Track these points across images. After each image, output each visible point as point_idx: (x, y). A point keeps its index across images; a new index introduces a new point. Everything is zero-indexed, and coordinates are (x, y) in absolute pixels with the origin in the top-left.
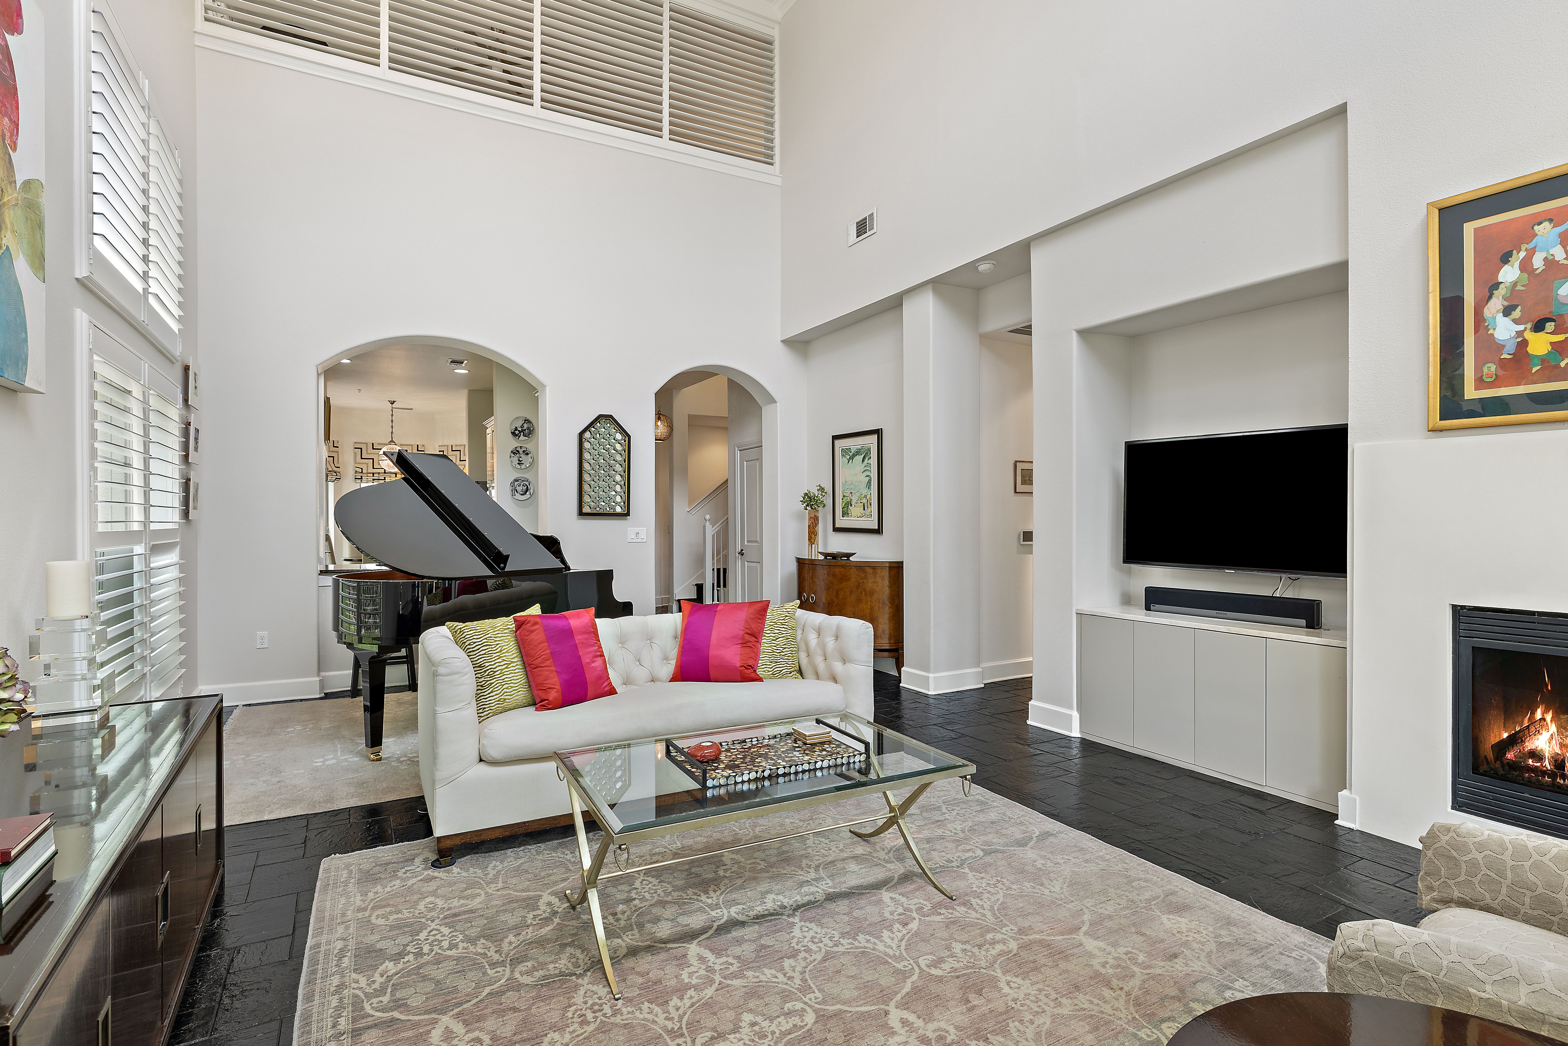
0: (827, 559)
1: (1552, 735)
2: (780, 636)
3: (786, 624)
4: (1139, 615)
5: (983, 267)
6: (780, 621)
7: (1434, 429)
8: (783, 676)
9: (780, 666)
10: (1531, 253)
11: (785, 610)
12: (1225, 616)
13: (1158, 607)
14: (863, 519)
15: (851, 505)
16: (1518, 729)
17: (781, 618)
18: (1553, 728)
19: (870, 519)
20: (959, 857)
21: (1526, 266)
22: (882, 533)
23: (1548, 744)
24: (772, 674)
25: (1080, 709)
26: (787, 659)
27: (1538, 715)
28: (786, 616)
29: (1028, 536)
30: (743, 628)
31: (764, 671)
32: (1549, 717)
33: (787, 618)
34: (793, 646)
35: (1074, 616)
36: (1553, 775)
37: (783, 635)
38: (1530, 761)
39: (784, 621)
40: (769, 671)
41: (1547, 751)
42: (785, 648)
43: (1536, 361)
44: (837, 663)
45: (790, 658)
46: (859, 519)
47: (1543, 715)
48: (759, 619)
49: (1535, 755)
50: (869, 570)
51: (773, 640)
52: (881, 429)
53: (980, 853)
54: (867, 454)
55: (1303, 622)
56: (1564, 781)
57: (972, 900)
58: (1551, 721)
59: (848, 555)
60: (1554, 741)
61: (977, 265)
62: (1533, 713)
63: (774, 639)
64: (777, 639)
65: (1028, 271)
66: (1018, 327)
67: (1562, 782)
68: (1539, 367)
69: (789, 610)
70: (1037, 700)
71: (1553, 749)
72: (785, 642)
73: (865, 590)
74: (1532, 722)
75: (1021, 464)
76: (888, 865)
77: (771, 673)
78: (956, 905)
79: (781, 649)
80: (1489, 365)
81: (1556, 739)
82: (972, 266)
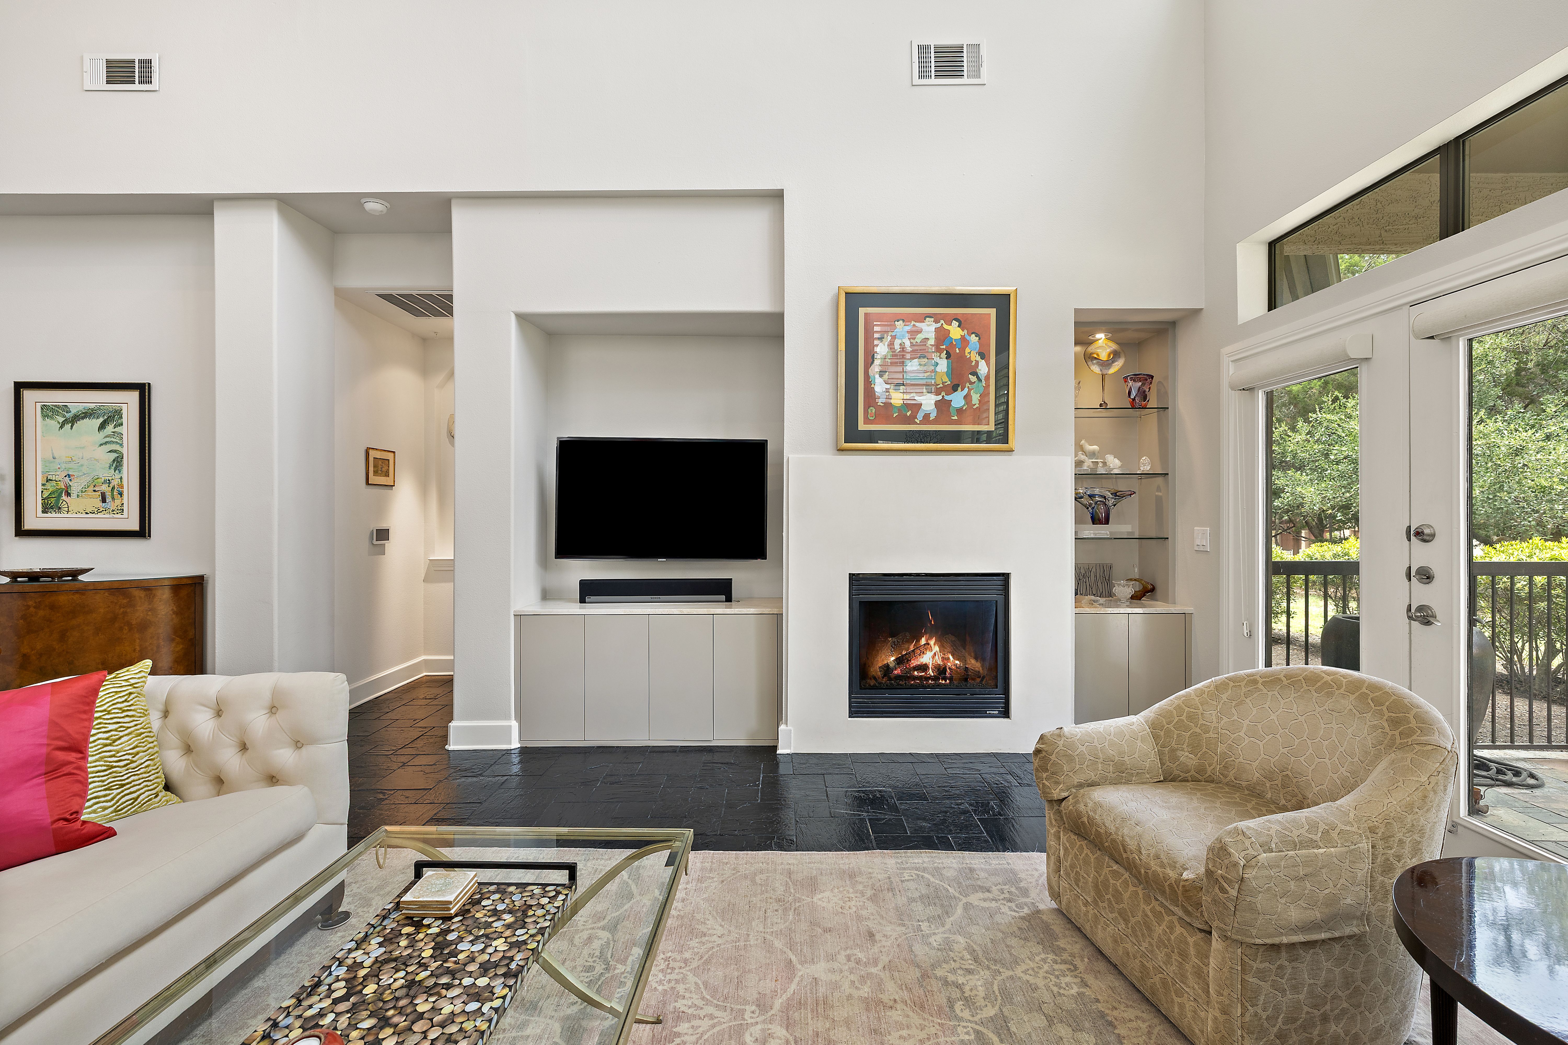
0: (16, 581)
1: (935, 653)
2: (121, 734)
3: (132, 708)
4: (576, 609)
5: (372, 206)
6: (119, 706)
7: (841, 449)
8: (144, 807)
9: (132, 790)
10: (894, 337)
11: (124, 683)
12: (659, 600)
13: (593, 598)
14: (99, 515)
15: (68, 494)
16: (904, 653)
17: (120, 700)
18: (936, 649)
19: (119, 516)
20: (591, 955)
21: (891, 345)
22: (150, 536)
23: (931, 659)
24: (115, 811)
25: (519, 717)
26: (145, 773)
27: (923, 641)
28: (130, 693)
29: (383, 534)
30: (45, 741)
31: (95, 812)
32: (932, 642)
33: (133, 696)
34: (151, 745)
35: (512, 617)
36: (935, 678)
37: (129, 730)
38: (916, 673)
39: (126, 704)
40: (105, 809)
41: (931, 664)
42: (137, 753)
43: (896, 410)
44: (282, 751)
45: (150, 768)
46: (90, 515)
47: (927, 641)
48: (85, 712)
49: (924, 667)
50: (137, 593)
51: (106, 745)
52: (149, 384)
53: (605, 935)
54: (113, 417)
55: (723, 597)
56: (946, 681)
57: (678, 1005)
58: (935, 644)
59: (75, 573)
60: (937, 657)
61: (363, 200)
62: (918, 640)
63: (108, 741)
64: (115, 741)
65: (450, 231)
66: (394, 293)
67: (944, 682)
68: (897, 414)
69: (132, 681)
70: (462, 719)
71: (936, 662)
72: (135, 741)
73: (129, 624)
74: (917, 647)
75: (375, 451)
76: (528, 1031)
77: (112, 809)
78: (672, 1027)
79: (130, 757)
80: (872, 408)
81: (938, 655)
82: (357, 199)
